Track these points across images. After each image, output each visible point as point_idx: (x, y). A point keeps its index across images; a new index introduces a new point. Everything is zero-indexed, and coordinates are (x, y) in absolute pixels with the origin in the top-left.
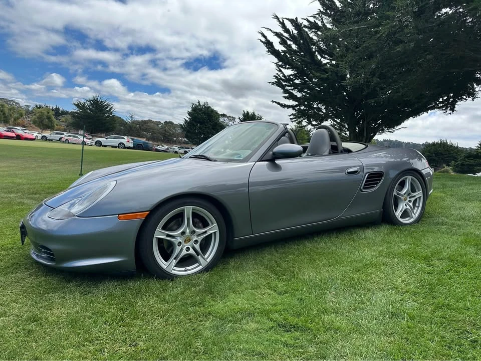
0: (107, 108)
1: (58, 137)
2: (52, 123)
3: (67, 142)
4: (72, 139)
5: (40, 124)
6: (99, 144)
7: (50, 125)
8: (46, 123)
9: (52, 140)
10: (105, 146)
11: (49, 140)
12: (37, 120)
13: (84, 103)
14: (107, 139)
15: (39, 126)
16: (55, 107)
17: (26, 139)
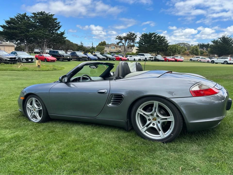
0: (231, 41)
1: (197, 59)
2: (198, 52)
3: (200, 61)
4: (203, 60)
5: (192, 53)
6: (213, 62)
7: (197, 53)
8: (195, 53)
9: (195, 61)
10: (217, 63)
11: (193, 61)
12: (191, 51)
13: (217, 40)
14: (217, 59)
15: (192, 54)
16: (207, 44)
17: (179, 61)
